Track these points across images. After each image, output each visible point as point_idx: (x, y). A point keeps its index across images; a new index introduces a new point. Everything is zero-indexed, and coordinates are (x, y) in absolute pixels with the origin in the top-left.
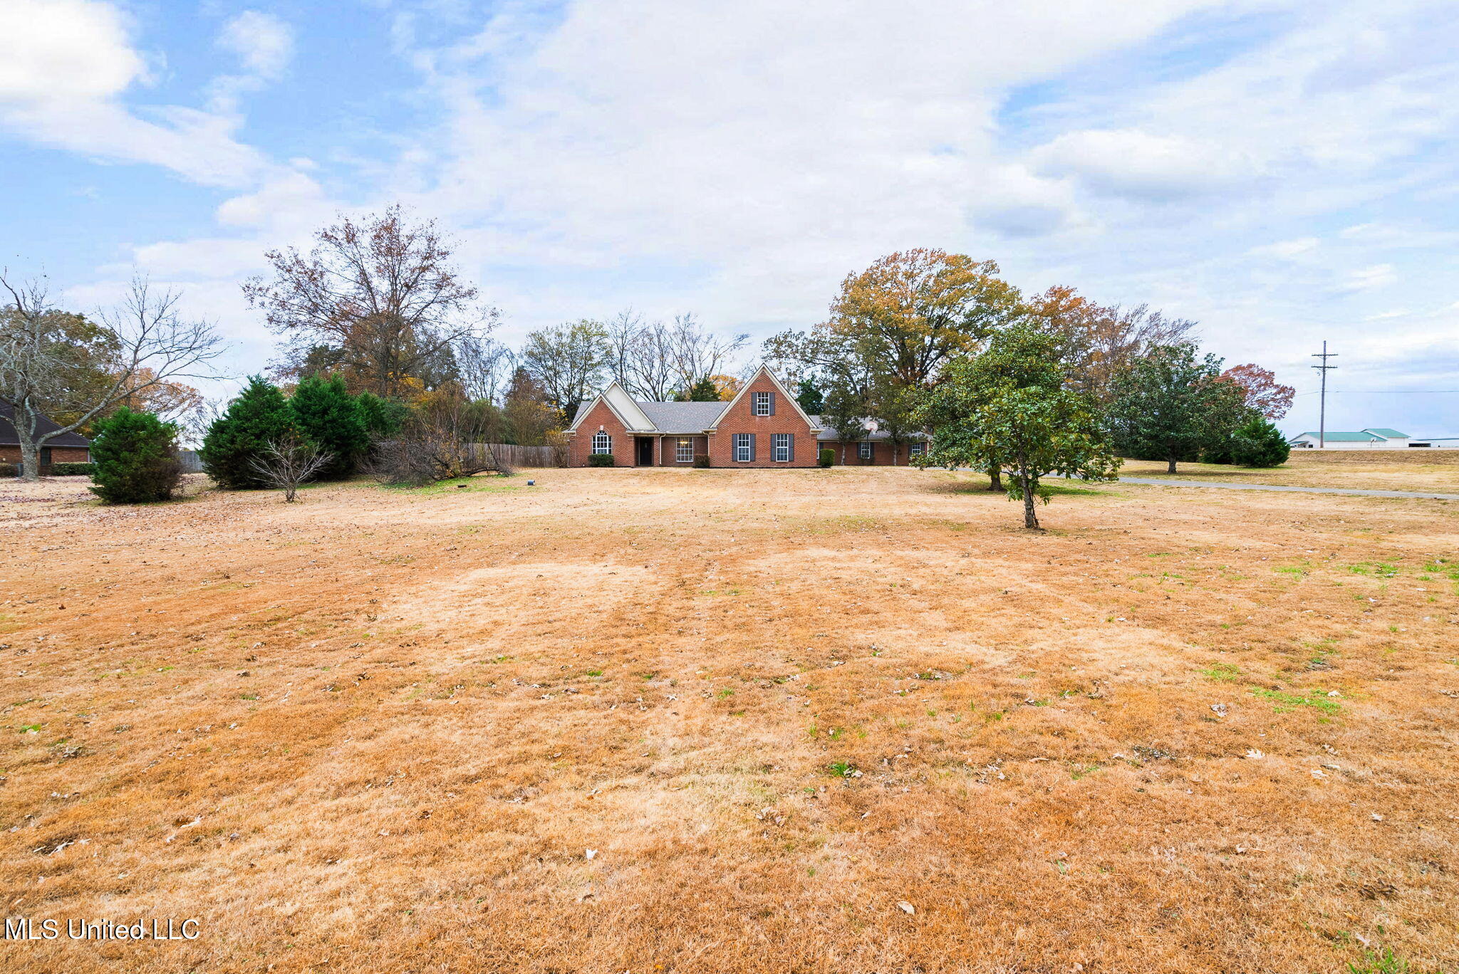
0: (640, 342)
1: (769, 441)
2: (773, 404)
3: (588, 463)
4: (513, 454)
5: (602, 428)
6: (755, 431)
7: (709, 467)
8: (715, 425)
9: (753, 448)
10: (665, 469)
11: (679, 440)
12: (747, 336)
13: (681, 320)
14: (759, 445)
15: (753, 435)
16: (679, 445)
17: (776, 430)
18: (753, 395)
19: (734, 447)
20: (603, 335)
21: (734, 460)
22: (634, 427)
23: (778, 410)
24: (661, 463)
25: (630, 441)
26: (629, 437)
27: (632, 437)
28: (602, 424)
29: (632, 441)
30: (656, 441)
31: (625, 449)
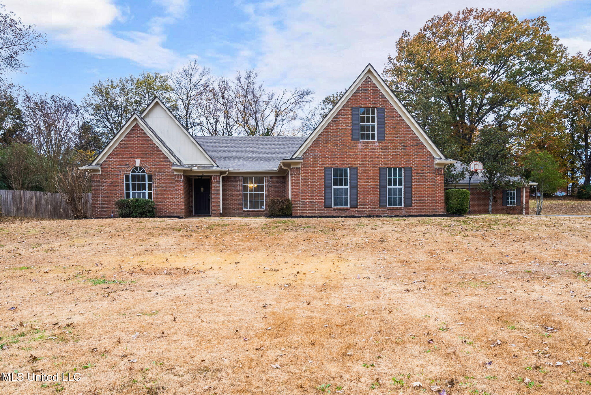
0: (204, 97)
1: (376, 177)
2: (382, 124)
3: (118, 212)
4: (38, 203)
5: (138, 162)
6: (355, 163)
7: (290, 216)
8: (299, 154)
9: (355, 188)
10: (227, 220)
11: (246, 181)
12: (307, 93)
13: (243, 80)
14: (363, 184)
15: (354, 170)
16: (246, 188)
17: (386, 163)
18: (354, 110)
19: (327, 187)
20: (168, 89)
21: (327, 206)
22: (184, 162)
23: (390, 134)
24: (221, 212)
25: (178, 181)
26: (176, 175)
27: (180, 175)
28: (137, 158)
29: (180, 181)
30: (215, 181)
31: (171, 192)
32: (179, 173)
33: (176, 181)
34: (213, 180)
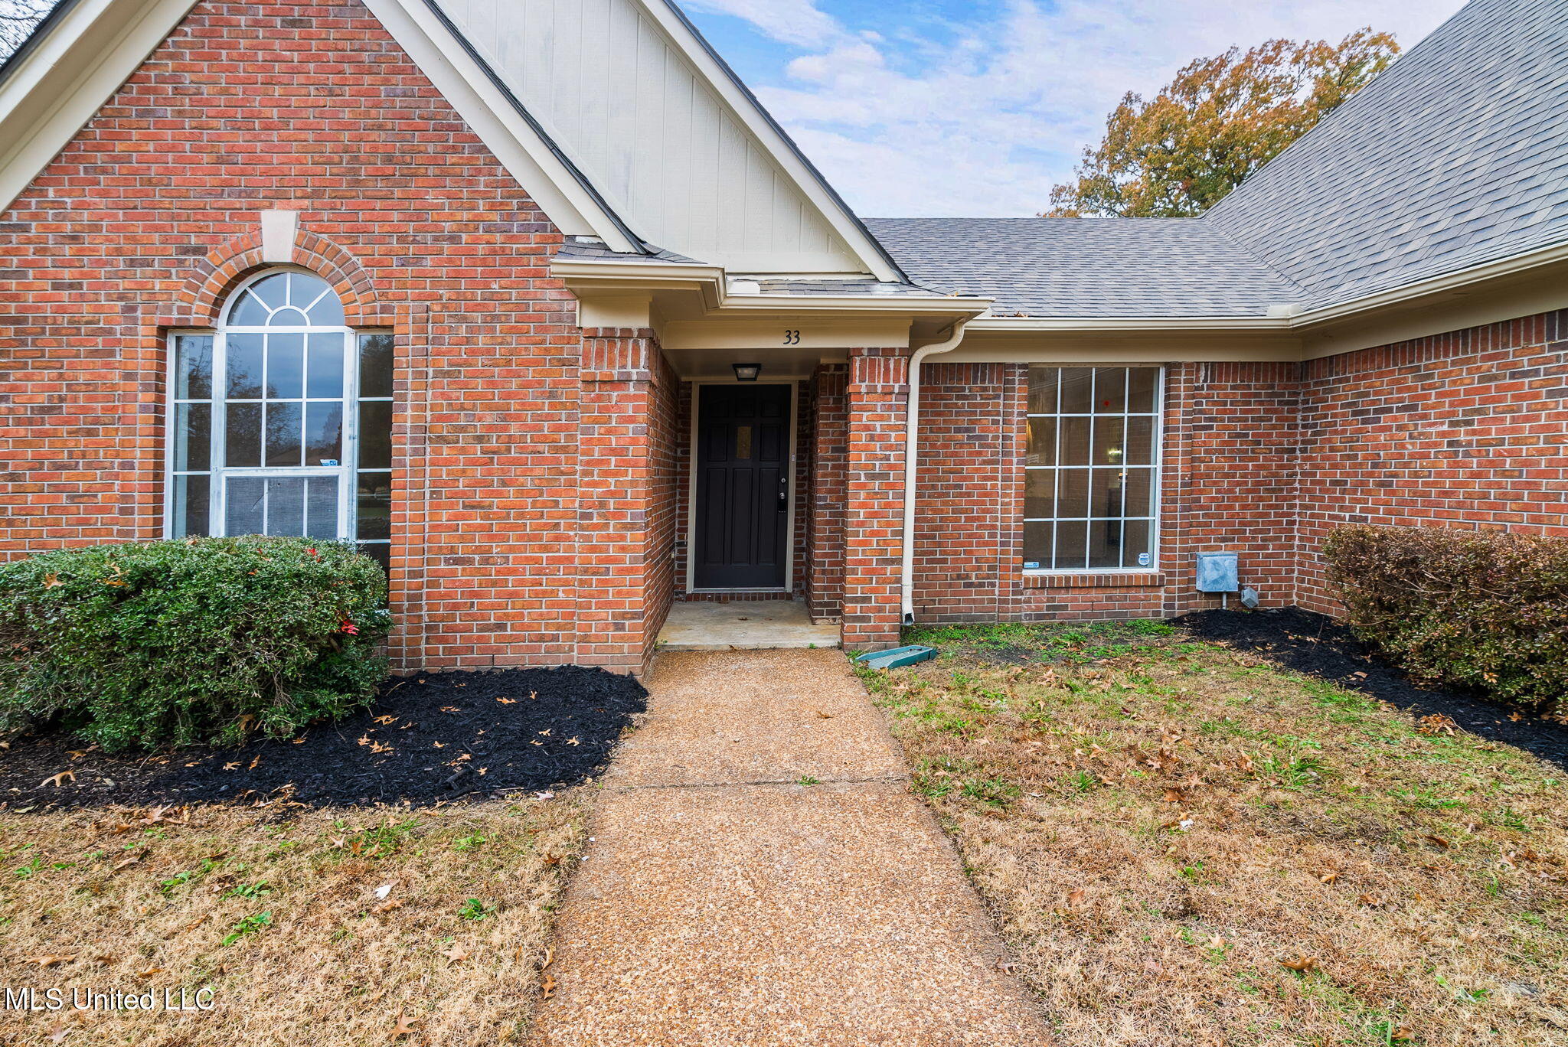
24: (908, 608)
25: (609, 383)
26: (592, 335)
27: (626, 334)
28: (277, 197)
29: (624, 381)
30: (871, 391)
31: (540, 471)
32: (619, 323)
33: (589, 383)
34: (858, 384)
